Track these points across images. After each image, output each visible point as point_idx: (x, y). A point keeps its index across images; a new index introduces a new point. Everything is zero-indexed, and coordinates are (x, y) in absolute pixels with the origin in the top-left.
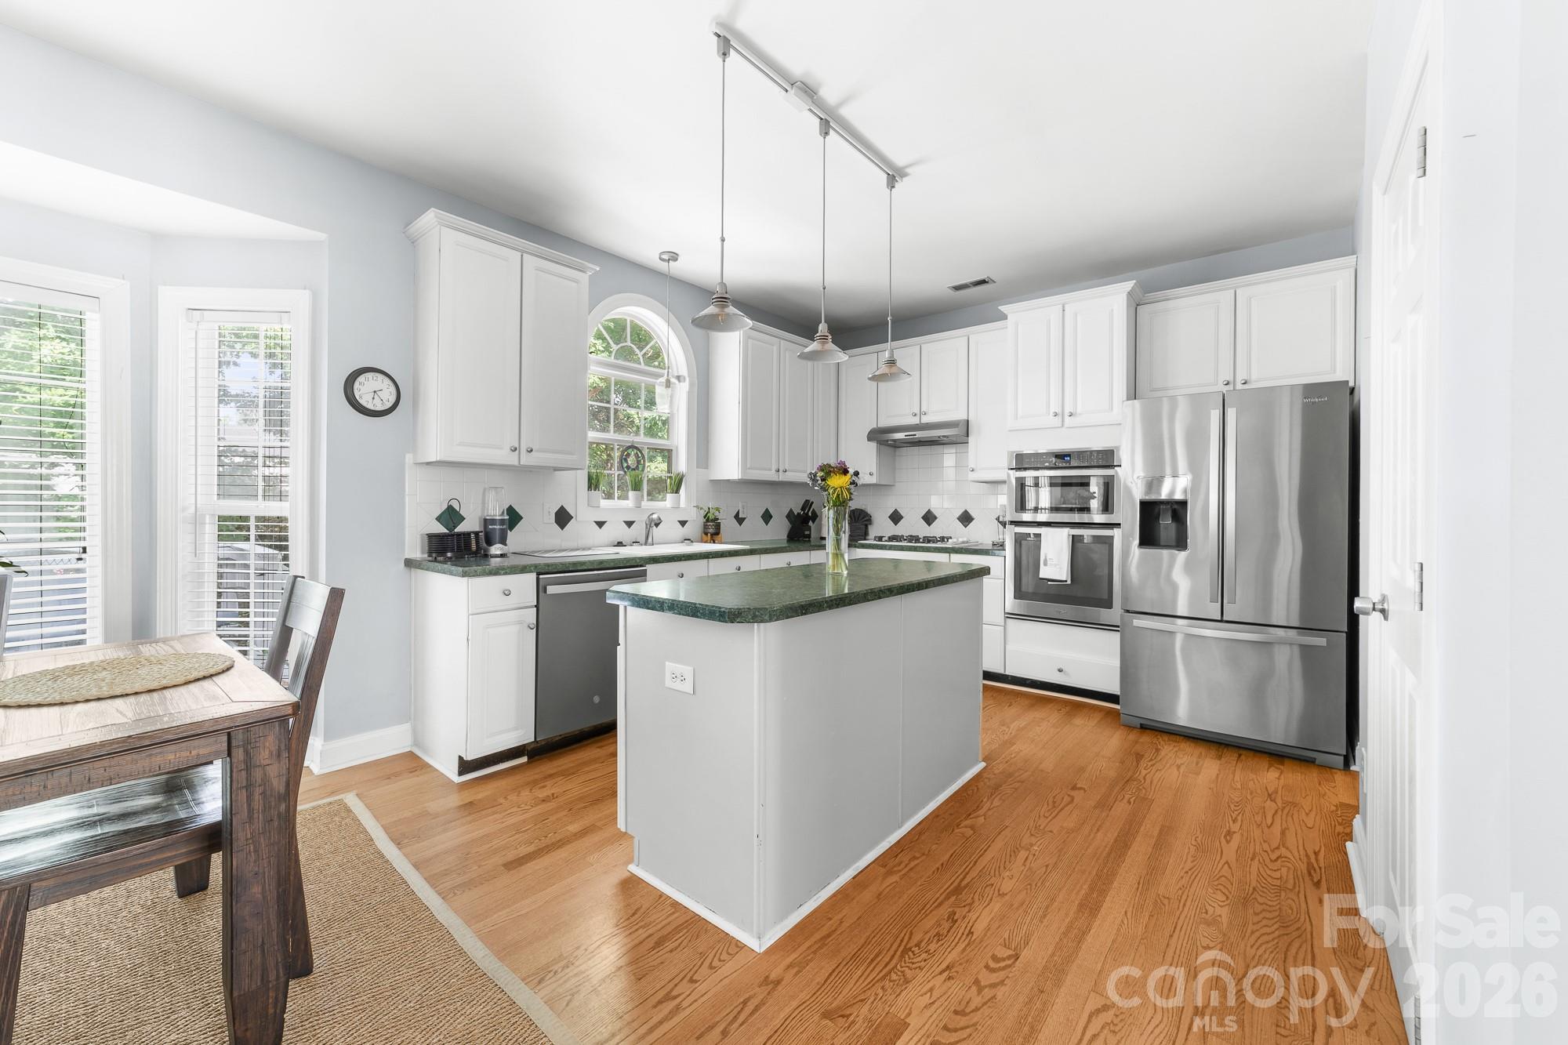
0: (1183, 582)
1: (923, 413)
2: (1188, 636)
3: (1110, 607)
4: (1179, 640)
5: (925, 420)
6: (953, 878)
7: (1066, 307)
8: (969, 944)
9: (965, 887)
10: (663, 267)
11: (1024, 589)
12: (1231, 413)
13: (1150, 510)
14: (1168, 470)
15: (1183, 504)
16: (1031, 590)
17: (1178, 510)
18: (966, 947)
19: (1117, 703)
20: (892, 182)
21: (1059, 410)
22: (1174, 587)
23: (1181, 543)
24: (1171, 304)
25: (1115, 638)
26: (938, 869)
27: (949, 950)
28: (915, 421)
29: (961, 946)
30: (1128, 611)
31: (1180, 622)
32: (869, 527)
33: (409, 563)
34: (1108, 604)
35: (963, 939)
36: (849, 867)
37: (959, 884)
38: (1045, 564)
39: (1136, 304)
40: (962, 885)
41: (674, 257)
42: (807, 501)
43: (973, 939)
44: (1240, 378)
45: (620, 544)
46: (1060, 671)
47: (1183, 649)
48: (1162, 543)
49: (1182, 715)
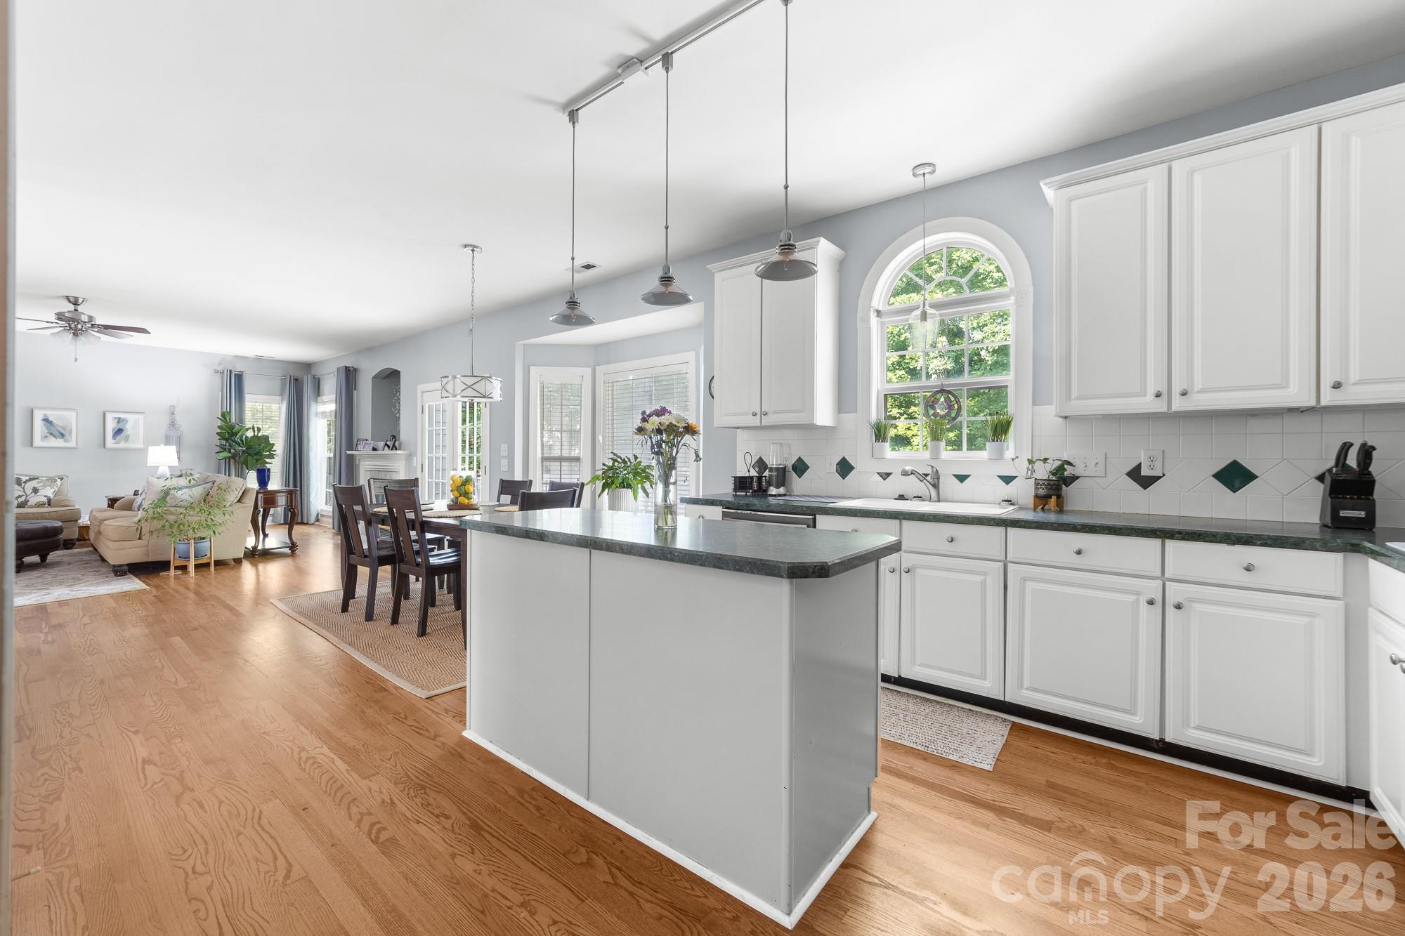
6: (495, 828)
8: (408, 819)
9: (480, 834)
18: (406, 816)
26: (516, 821)
27: (409, 807)
29: (408, 814)
35: (414, 816)
36: (529, 765)
37: (483, 830)
40: (483, 833)
43: (411, 822)
45: (901, 497)
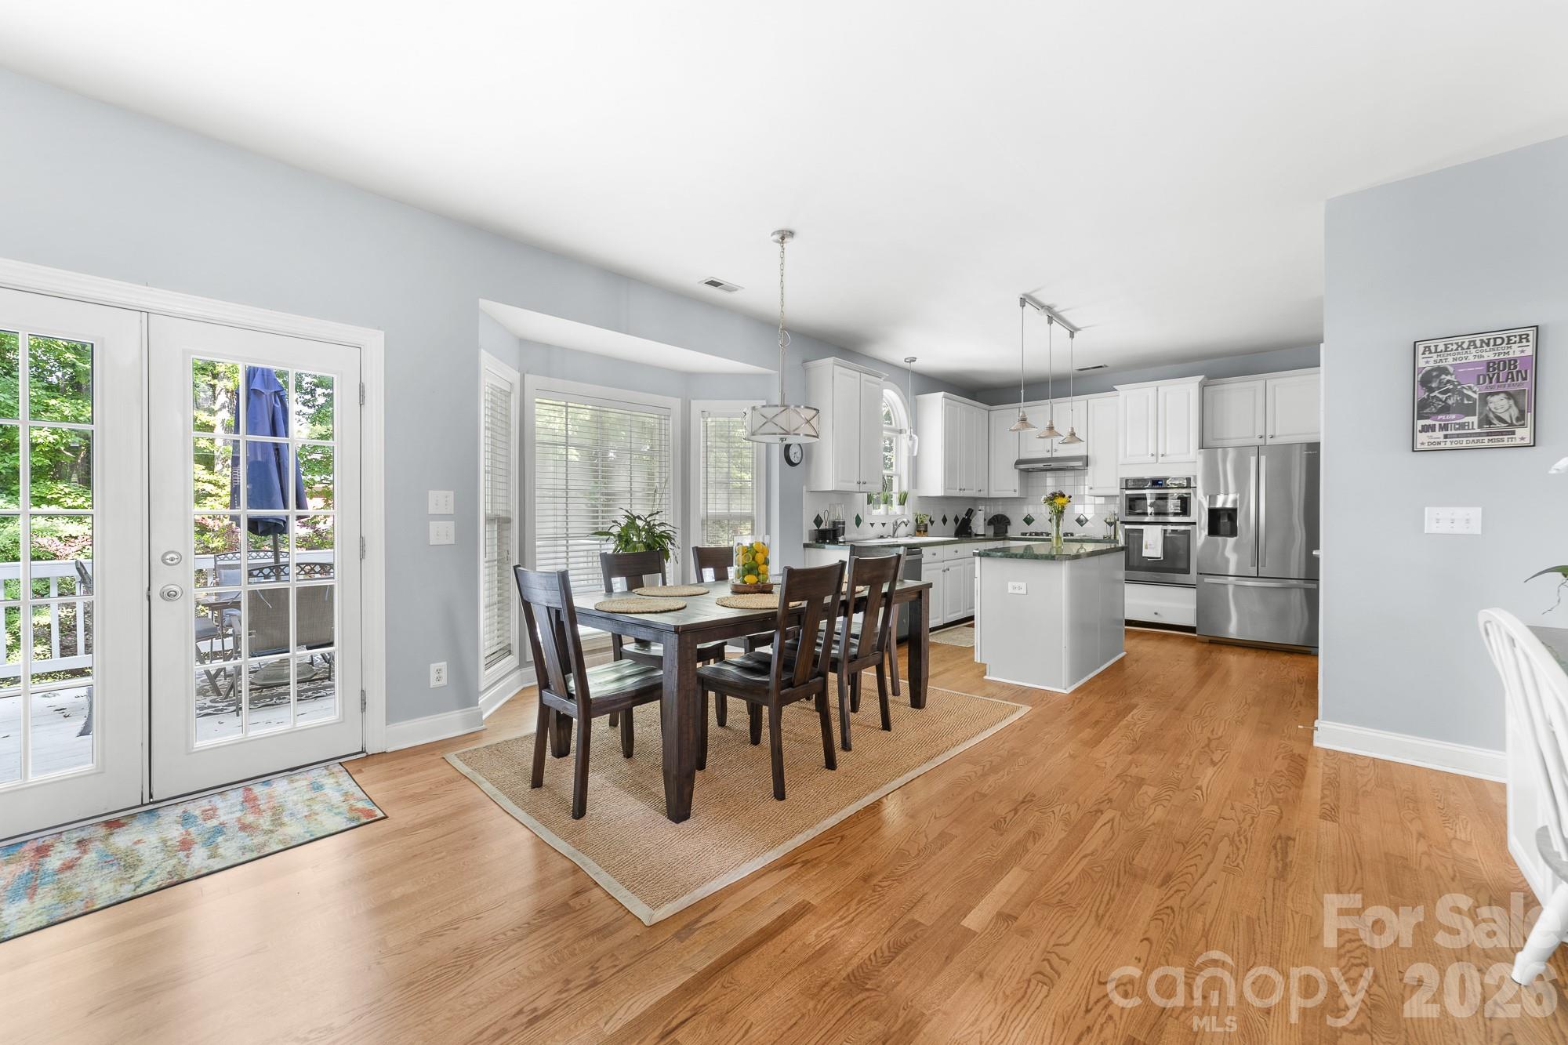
0: (1233, 558)
1: (1053, 450)
2: (1236, 586)
3: (1189, 573)
4: (1231, 589)
5: (1055, 455)
7: (1159, 389)
10: (907, 365)
11: (1130, 564)
12: (1263, 459)
13: (1214, 515)
14: (1222, 490)
15: (1234, 510)
16: (1136, 564)
17: (1232, 514)
19: (1195, 633)
20: (1072, 335)
21: (1155, 453)
22: (1227, 561)
23: (1233, 532)
24: (1225, 386)
25: (1192, 593)
28: (1049, 455)
30: (1201, 574)
31: (1230, 578)
32: (1008, 527)
33: (806, 546)
34: (1187, 571)
38: (1146, 548)
39: (1203, 387)
41: (913, 360)
42: (970, 509)
44: (1269, 434)
45: (882, 537)
46: (1156, 614)
47: (1234, 595)
48: (1222, 533)
49: (1233, 631)
